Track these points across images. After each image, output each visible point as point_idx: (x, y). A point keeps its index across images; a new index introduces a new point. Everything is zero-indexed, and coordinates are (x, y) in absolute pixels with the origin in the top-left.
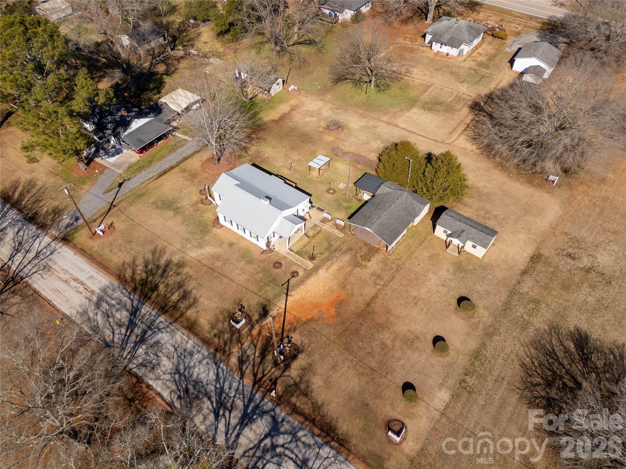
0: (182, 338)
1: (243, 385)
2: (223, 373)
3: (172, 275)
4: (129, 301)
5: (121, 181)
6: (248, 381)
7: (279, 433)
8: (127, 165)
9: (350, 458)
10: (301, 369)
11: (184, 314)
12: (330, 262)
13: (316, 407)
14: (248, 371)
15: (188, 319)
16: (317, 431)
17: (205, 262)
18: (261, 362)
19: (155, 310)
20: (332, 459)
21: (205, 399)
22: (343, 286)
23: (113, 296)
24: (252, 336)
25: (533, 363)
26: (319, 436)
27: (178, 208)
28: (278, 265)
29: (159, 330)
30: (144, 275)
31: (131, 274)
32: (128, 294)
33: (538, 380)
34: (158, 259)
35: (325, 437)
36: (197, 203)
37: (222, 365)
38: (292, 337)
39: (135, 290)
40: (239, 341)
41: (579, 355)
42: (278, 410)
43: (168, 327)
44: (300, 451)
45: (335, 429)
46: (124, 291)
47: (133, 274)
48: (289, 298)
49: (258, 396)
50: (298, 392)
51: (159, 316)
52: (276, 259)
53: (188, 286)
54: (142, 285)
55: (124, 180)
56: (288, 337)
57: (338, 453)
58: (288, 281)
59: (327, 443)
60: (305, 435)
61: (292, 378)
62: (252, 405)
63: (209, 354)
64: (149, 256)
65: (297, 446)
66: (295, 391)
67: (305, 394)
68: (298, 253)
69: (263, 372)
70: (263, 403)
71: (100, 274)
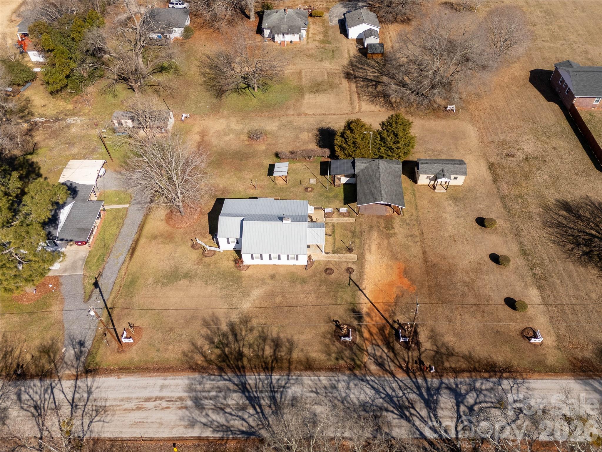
0: (311, 380)
1: (401, 381)
2: (376, 383)
3: (246, 335)
4: (227, 382)
5: (94, 281)
6: (401, 375)
7: (464, 396)
8: (81, 262)
9: (525, 376)
10: (429, 339)
11: (292, 360)
12: (367, 245)
13: (468, 358)
14: (393, 368)
15: (300, 362)
16: (486, 375)
17: (265, 305)
18: (395, 355)
19: (262, 374)
20: (515, 386)
21: (385, 413)
22: (394, 257)
23: (206, 389)
24: (367, 339)
25: (558, 237)
26: (490, 377)
27: (187, 274)
28: (328, 271)
29: (284, 387)
30: (218, 351)
31: (203, 359)
32: (219, 378)
33: (570, 246)
34: (218, 329)
35: (495, 375)
36: (201, 259)
37: (368, 378)
38: (398, 320)
39: (221, 369)
40: (361, 350)
41: (573, 216)
42: (445, 380)
43: (288, 379)
44: (491, 397)
45: (495, 364)
46: (212, 377)
47: (205, 357)
48: (364, 291)
49: (420, 381)
50: (445, 357)
51: (271, 376)
52: (322, 268)
53: (271, 334)
54: (224, 361)
55: (96, 278)
56: (395, 322)
57: (514, 379)
58: (350, 279)
59: (501, 378)
60: (482, 384)
61: (430, 350)
62: (423, 390)
63: (349, 377)
64: (205, 331)
65: (485, 396)
66: (442, 358)
67: (451, 354)
68: (334, 252)
69: (405, 361)
70: (429, 383)
71: (169, 377)
